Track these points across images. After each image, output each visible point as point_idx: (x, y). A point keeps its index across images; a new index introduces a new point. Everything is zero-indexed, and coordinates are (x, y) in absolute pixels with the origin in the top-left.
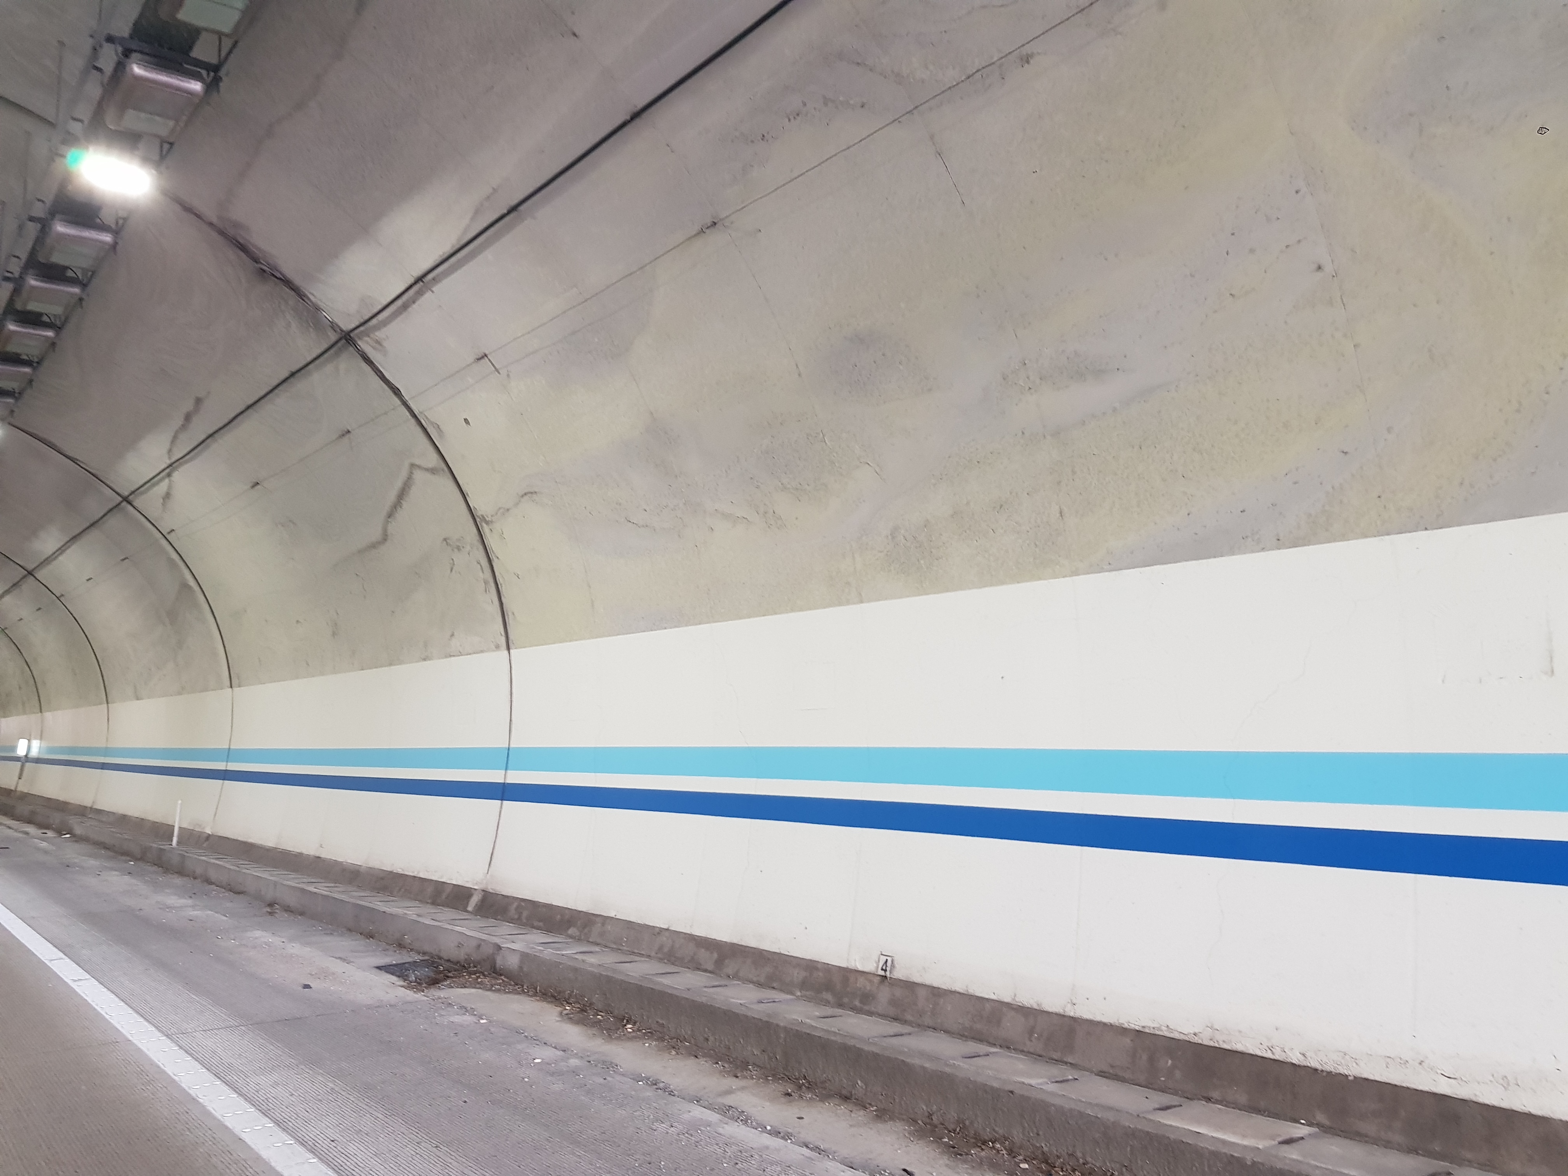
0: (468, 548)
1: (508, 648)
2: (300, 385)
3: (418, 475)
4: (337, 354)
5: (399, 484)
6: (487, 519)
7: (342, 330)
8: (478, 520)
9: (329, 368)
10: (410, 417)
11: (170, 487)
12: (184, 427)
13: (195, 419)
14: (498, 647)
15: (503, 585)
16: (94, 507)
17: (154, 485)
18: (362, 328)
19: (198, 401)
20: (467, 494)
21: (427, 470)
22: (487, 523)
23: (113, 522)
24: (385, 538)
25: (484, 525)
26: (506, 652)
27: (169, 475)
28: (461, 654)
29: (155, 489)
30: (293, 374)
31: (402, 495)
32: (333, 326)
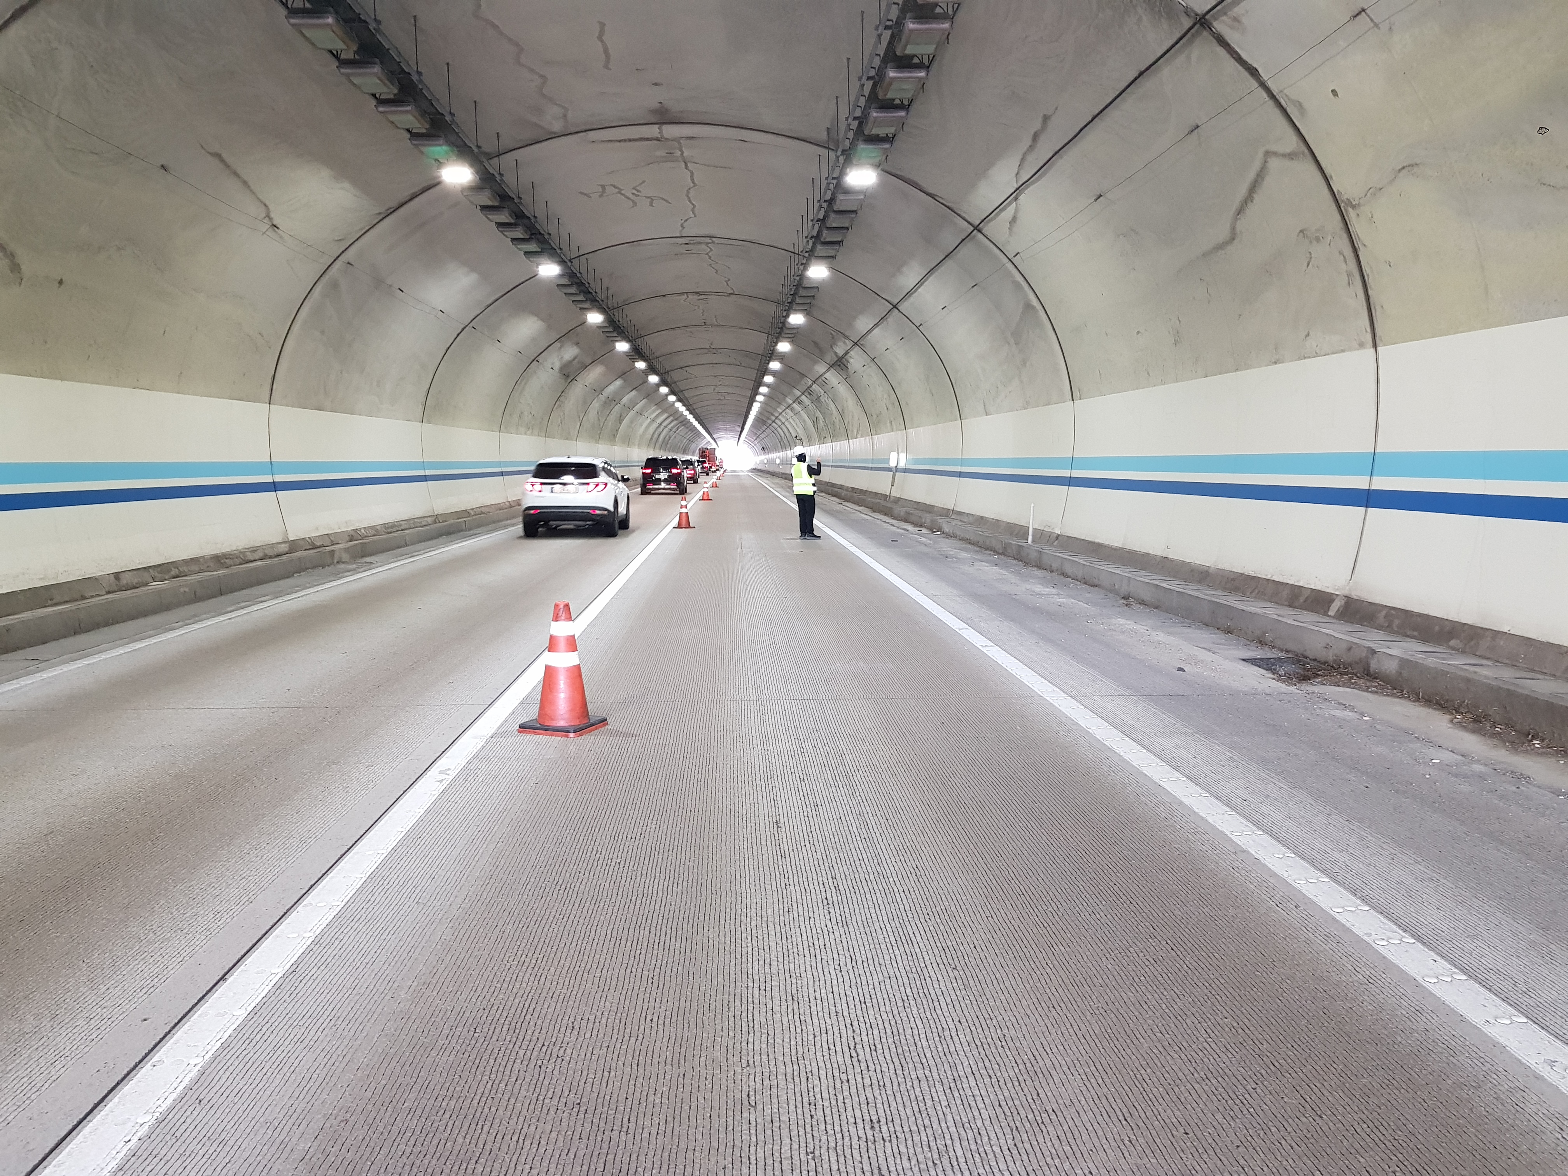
0: (1330, 238)
1: (1375, 346)
2: (1148, 84)
3: (1274, 163)
4: (1190, 42)
5: (1251, 175)
6: (1354, 203)
7: (1197, 15)
8: (1342, 205)
9: (1180, 60)
10: (1267, 99)
11: (1016, 210)
12: (1031, 148)
13: (1042, 138)
14: (1362, 345)
15: (1371, 277)
16: (949, 239)
17: (1002, 210)
18: (1219, 8)
19: (1046, 119)
20: (1331, 177)
21: (1283, 156)
22: (1354, 207)
23: (965, 251)
24: (1233, 238)
25: (1350, 209)
26: (1372, 350)
27: (1016, 199)
28: (1317, 355)
29: (1003, 214)
30: (1141, 74)
31: (1253, 188)
32: (1187, 11)
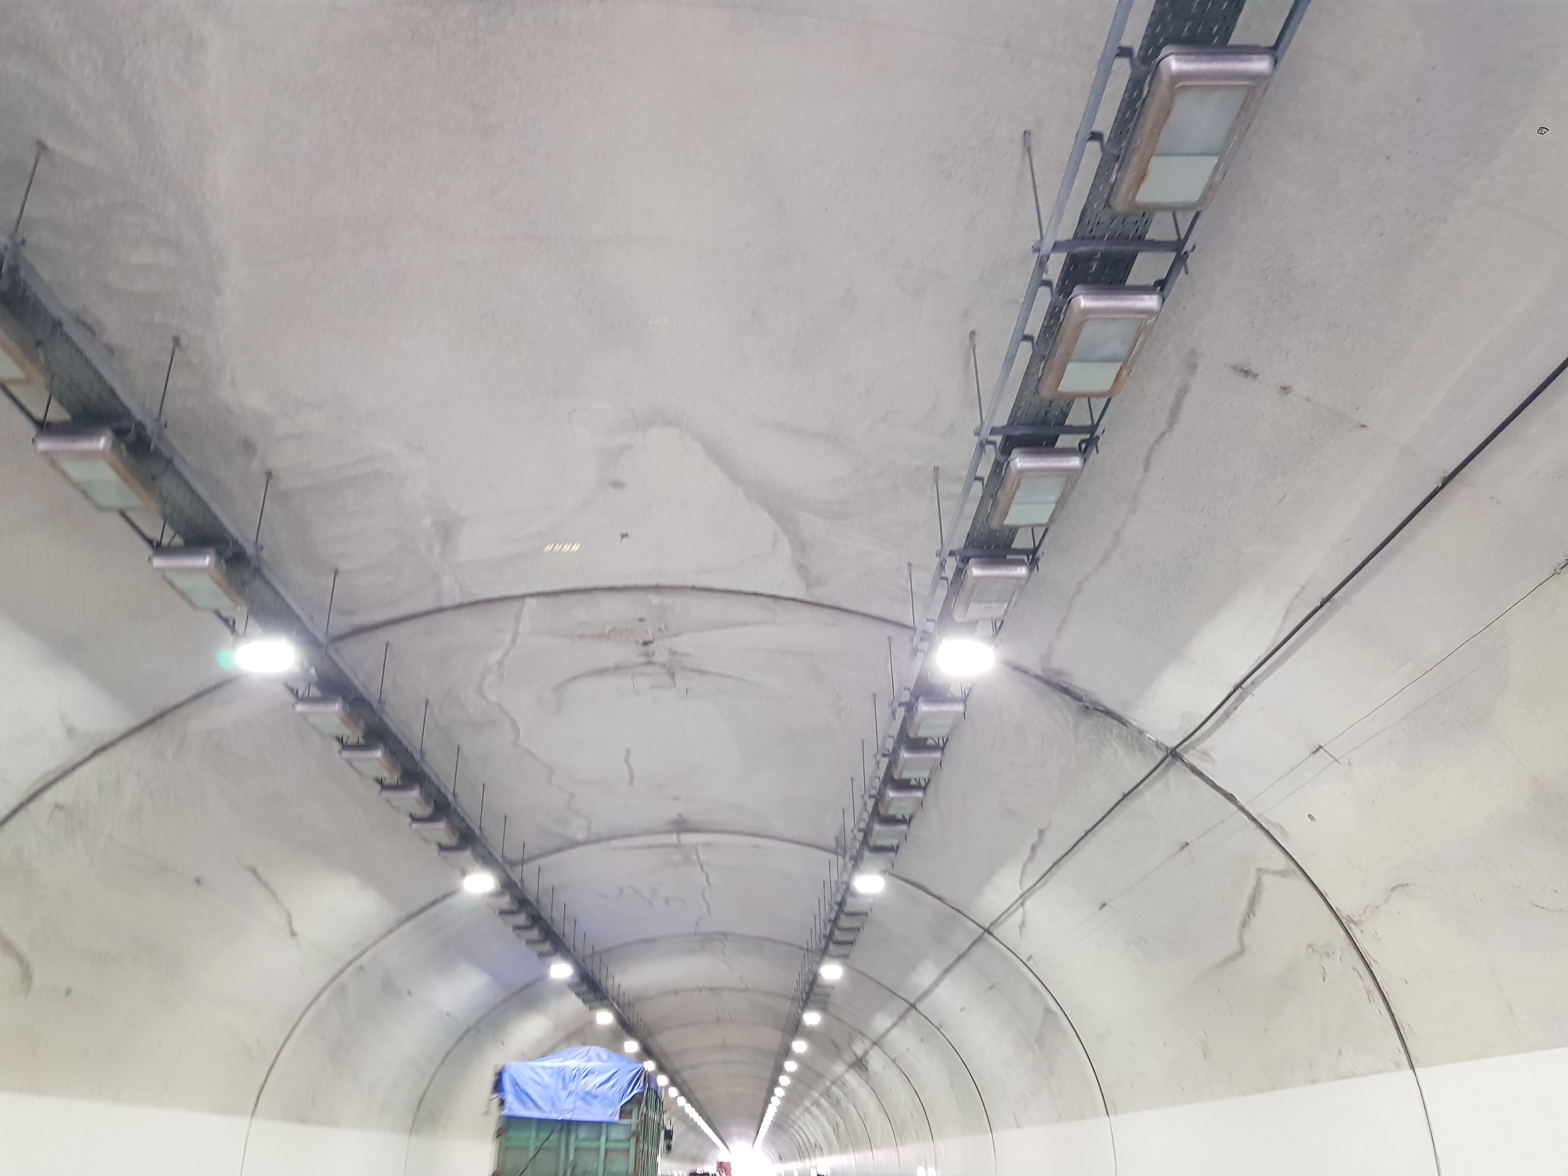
0: (1339, 953)
1: (1412, 1067)
2: (1133, 806)
3: (1267, 880)
4: (1166, 770)
5: (1249, 890)
6: (1355, 920)
7: (1167, 748)
8: (1344, 921)
9: (1159, 785)
10: (1249, 821)
11: (1024, 916)
12: (1031, 859)
13: (1040, 850)
14: (1398, 1066)
15: (1389, 993)
16: (961, 940)
17: (1010, 915)
18: (1186, 743)
19: (1041, 833)
20: (1326, 894)
21: (1275, 873)
22: (1355, 923)
23: (978, 952)
24: (1242, 949)
25: (1352, 926)
26: (1411, 1072)
27: (1022, 904)
28: (1354, 1075)
29: (1011, 919)
30: (1125, 796)
31: (1253, 901)
32: (1158, 745)
